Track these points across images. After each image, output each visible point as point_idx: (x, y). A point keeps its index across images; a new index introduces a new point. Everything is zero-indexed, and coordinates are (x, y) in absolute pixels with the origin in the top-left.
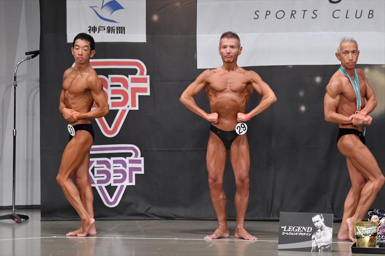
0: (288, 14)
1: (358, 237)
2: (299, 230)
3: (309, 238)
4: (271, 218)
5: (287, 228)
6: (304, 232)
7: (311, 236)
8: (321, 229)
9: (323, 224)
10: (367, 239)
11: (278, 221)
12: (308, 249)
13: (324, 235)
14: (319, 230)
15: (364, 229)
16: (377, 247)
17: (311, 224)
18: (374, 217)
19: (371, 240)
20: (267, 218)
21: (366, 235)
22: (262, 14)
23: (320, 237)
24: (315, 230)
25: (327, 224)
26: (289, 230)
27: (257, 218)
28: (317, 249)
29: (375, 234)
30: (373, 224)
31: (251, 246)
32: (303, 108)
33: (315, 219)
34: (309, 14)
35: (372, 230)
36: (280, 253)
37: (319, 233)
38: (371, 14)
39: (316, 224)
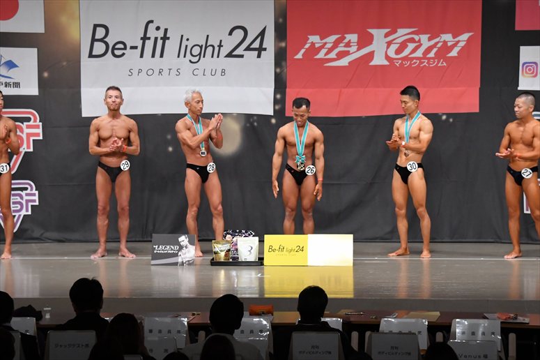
0: (157, 72)
1: (216, 253)
2: (169, 249)
3: (176, 255)
4: (145, 239)
5: (158, 247)
6: (172, 250)
7: (178, 253)
8: (186, 247)
9: (187, 243)
10: (223, 254)
11: (151, 241)
12: (176, 264)
13: (189, 252)
14: (184, 248)
15: (220, 246)
16: (231, 260)
17: (178, 243)
18: (228, 236)
19: (226, 255)
20: (141, 239)
21: (221, 251)
22: (135, 72)
23: (185, 254)
24: (181, 248)
25: (191, 242)
26: (160, 249)
27: (134, 239)
28: (183, 264)
29: (229, 250)
30: (228, 242)
31: (131, 262)
32: (170, 149)
33: (180, 239)
34: (174, 72)
35: (227, 247)
36: (153, 268)
37: (184, 251)
38: (223, 72)
39: (182, 244)
